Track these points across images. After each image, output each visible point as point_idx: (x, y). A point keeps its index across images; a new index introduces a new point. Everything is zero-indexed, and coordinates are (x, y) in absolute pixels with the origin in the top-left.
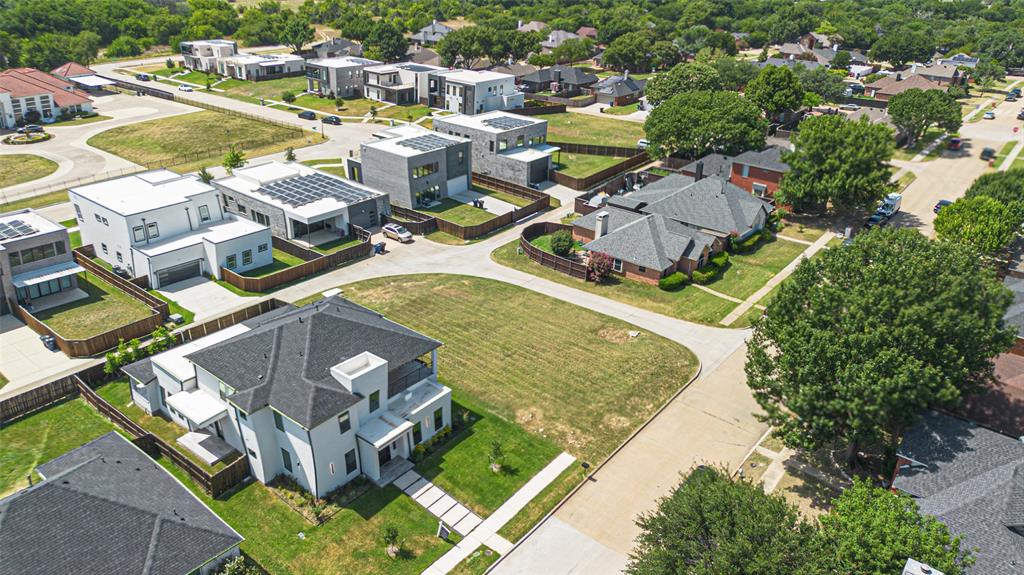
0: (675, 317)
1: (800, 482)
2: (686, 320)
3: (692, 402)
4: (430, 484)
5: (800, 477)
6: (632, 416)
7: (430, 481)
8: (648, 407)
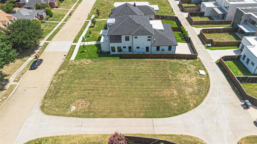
0: (58, 137)
1: (5, 78)
2: (51, 137)
3: (42, 90)
4: (95, 44)
5: (5, 79)
6: (59, 75)
7: (96, 44)
8: (55, 80)
